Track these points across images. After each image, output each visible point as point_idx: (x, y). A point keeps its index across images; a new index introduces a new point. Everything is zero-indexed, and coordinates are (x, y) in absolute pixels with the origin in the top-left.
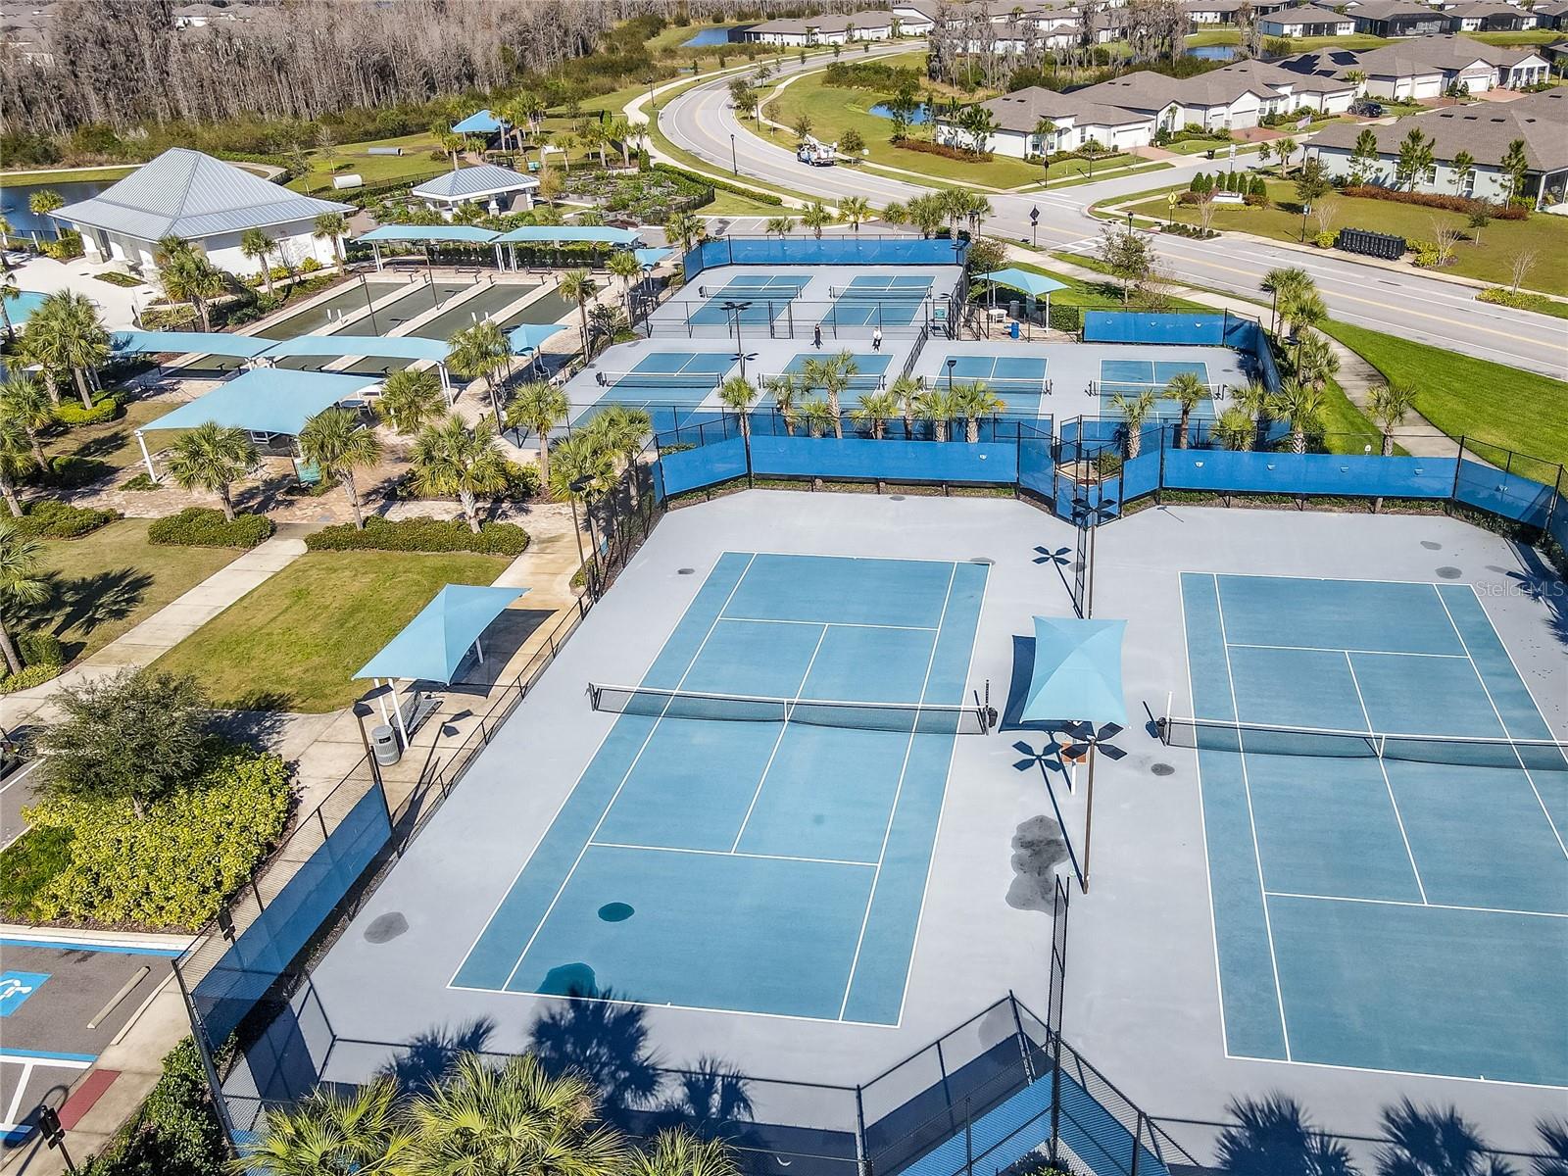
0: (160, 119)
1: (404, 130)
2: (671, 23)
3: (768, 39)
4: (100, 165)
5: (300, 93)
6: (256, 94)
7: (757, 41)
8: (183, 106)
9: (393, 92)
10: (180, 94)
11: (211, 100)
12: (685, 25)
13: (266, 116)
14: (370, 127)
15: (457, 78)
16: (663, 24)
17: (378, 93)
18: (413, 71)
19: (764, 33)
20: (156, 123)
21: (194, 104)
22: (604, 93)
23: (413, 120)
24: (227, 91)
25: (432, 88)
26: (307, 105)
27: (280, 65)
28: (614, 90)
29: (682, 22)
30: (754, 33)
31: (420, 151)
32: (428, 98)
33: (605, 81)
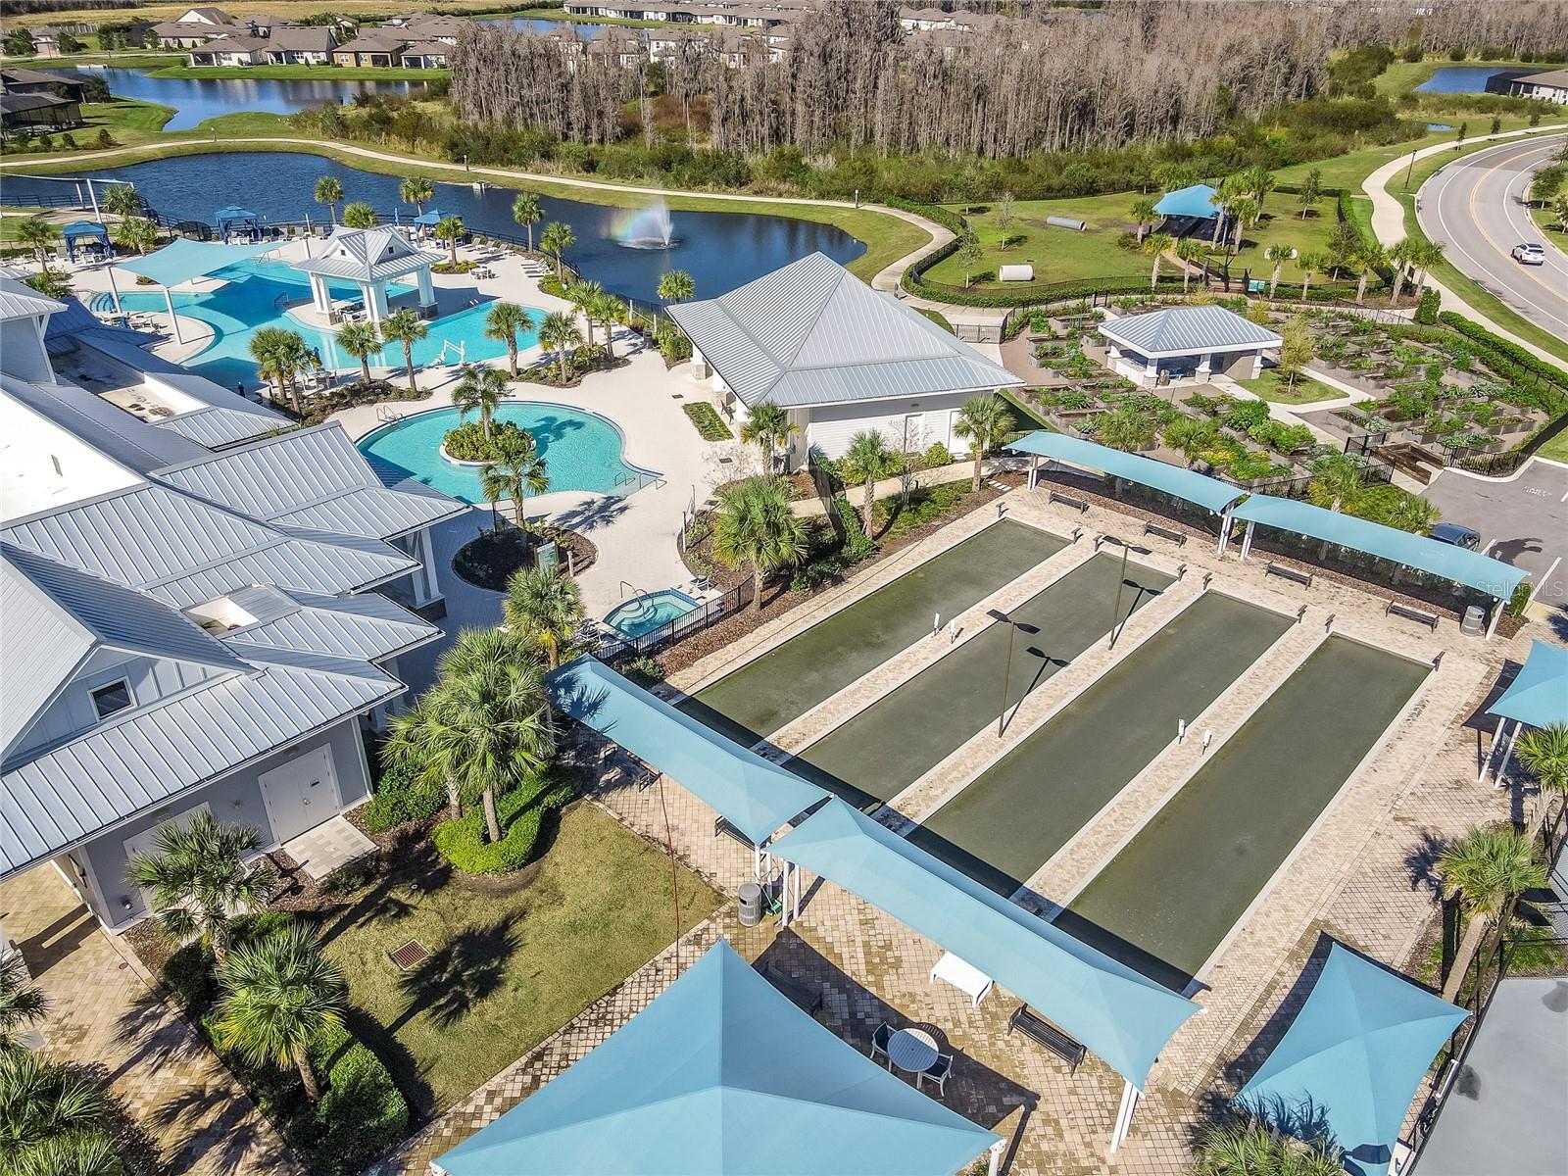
0: (852, 143)
1: (1091, 190)
2: (1399, 57)
3: (1546, 93)
4: (780, 195)
5: (991, 127)
6: (951, 122)
7: (1526, 95)
8: (878, 129)
9: (1088, 134)
10: (879, 117)
11: (904, 126)
12: (1416, 61)
13: (952, 151)
14: (1055, 181)
15: (1160, 121)
16: (1390, 58)
17: (1071, 133)
18: (1116, 110)
19: (1539, 86)
20: (848, 146)
21: (888, 130)
22: (1331, 156)
23: (1102, 176)
24: (923, 118)
25: (1130, 130)
26: (995, 141)
27: (981, 94)
28: (1344, 152)
29: (1413, 56)
30: (1525, 84)
31: (1106, 227)
32: (1123, 143)
33: (1335, 139)
